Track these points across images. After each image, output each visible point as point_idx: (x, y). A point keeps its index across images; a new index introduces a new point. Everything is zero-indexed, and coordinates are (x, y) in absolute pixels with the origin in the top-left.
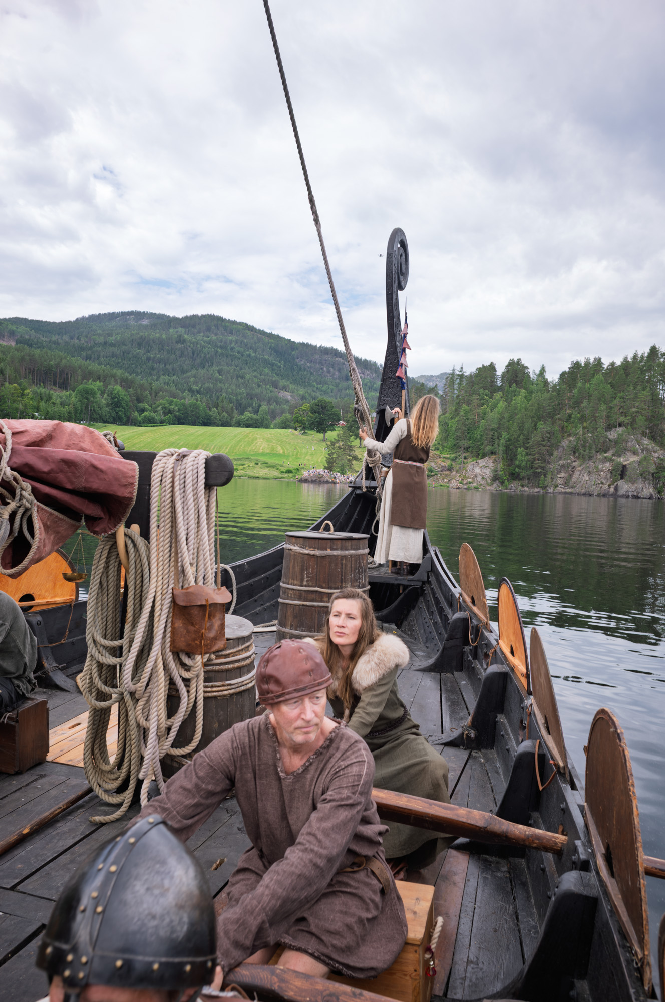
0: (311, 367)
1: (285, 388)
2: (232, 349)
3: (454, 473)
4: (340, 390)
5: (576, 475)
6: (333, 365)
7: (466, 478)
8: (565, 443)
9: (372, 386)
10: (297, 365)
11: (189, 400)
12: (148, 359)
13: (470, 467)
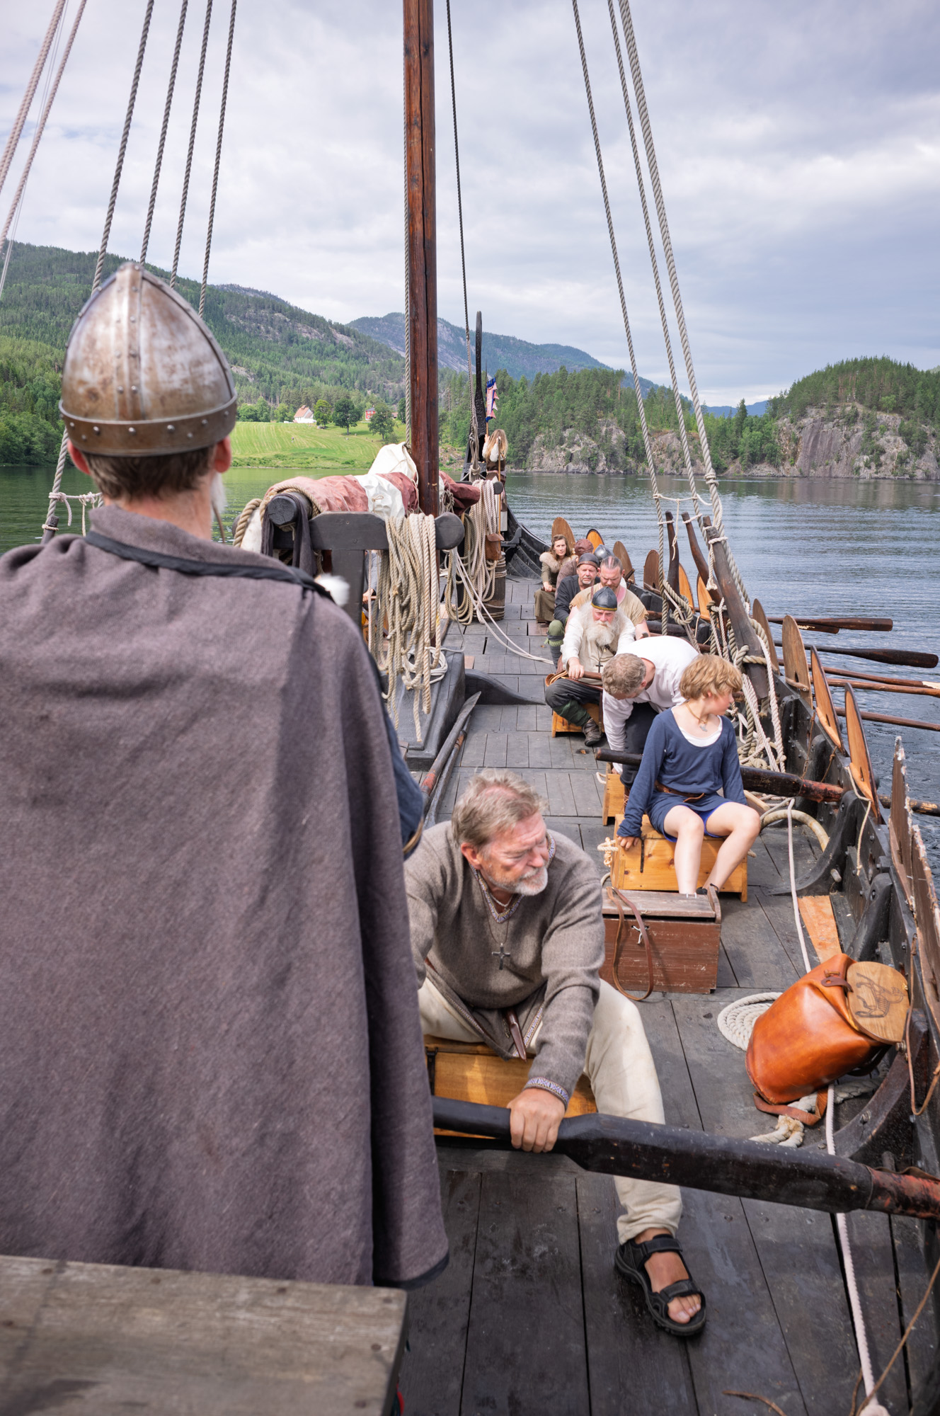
0: (245, 326)
1: (235, 362)
4: (289, 358)
5: (545, 459)
6: (272, 322)
8: (537, 439)
9: (323, 350)
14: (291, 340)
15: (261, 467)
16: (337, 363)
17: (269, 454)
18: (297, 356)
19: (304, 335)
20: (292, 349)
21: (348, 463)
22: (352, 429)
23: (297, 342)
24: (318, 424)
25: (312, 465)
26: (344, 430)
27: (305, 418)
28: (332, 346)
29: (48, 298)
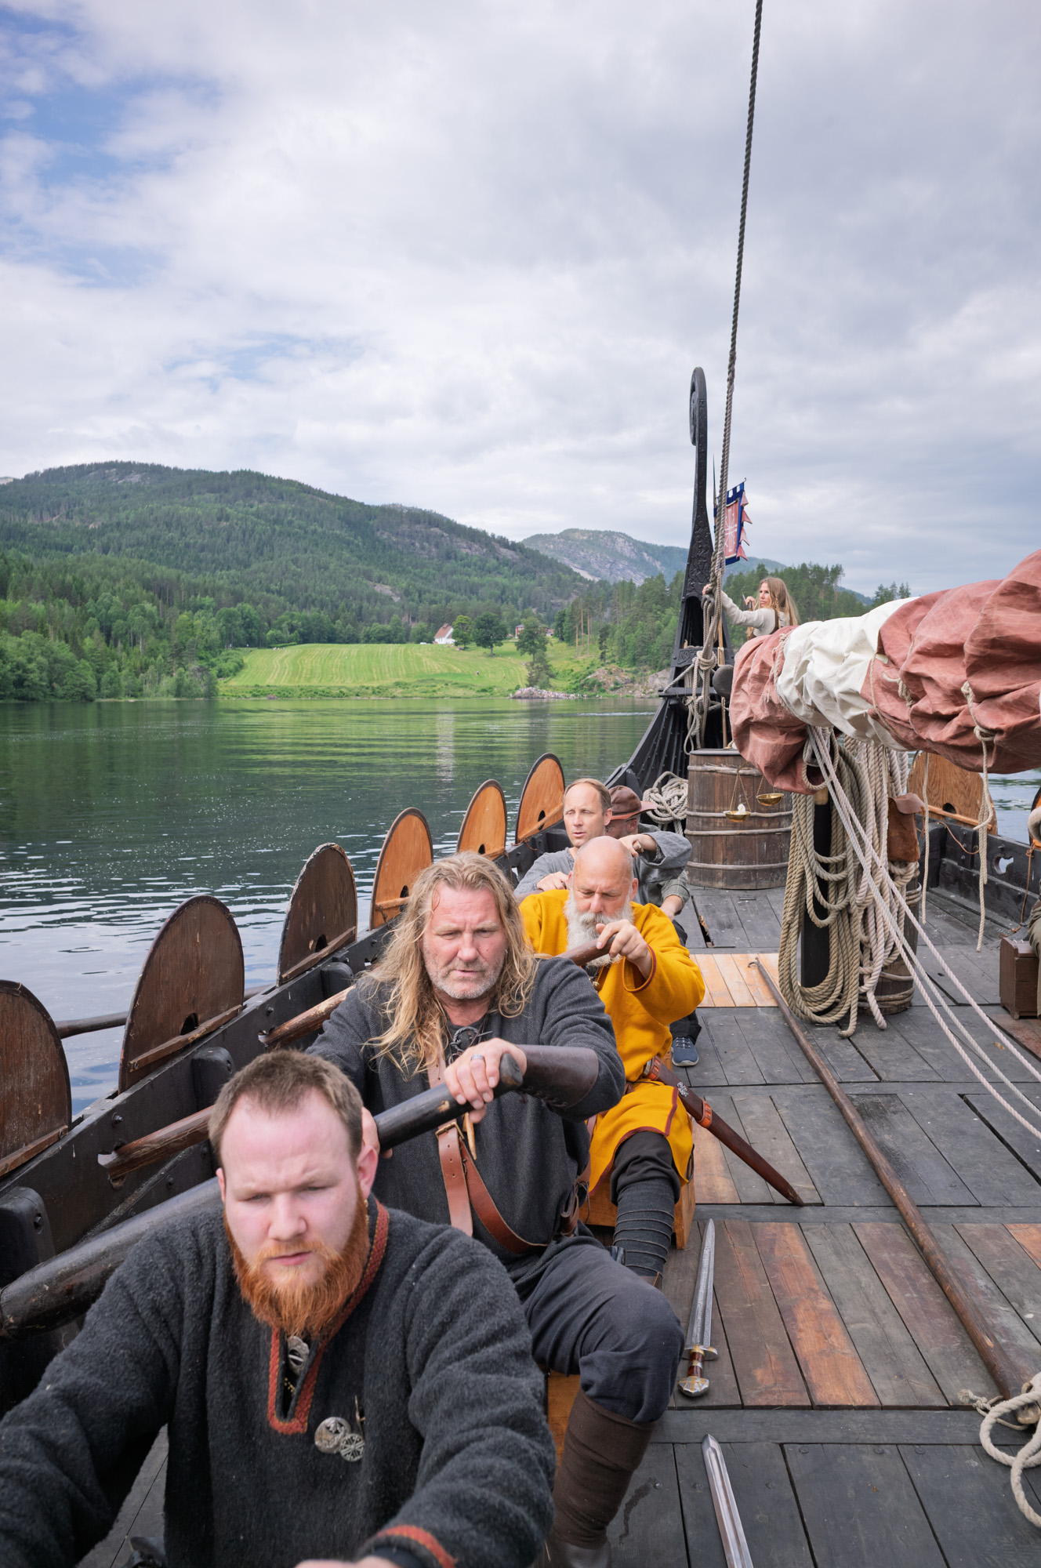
0: (397, 543)
1: (380, 580)
2: (290, 523)
3: (637, 685)
4: (445, 576)
6: (427, 538)
7: (647, 688)
9: (484, 566)
10: (380, 541)
11: (310, 613)
12: (187, 546)
13: (650, 679)
14: (449, 556)
15: (373, 697)
16: (499, 579)
17: (389, 681)
18: (454, 572)
19: (464, 551)
20: (449, 565)
21: (484, 690)
22: (496, 648)
23: (456, 558)
24: (456, 644)
25: (439, 694)
26: (488, 650)
27: (445, 640)
28: (494, 561)
29: (179, 518)
